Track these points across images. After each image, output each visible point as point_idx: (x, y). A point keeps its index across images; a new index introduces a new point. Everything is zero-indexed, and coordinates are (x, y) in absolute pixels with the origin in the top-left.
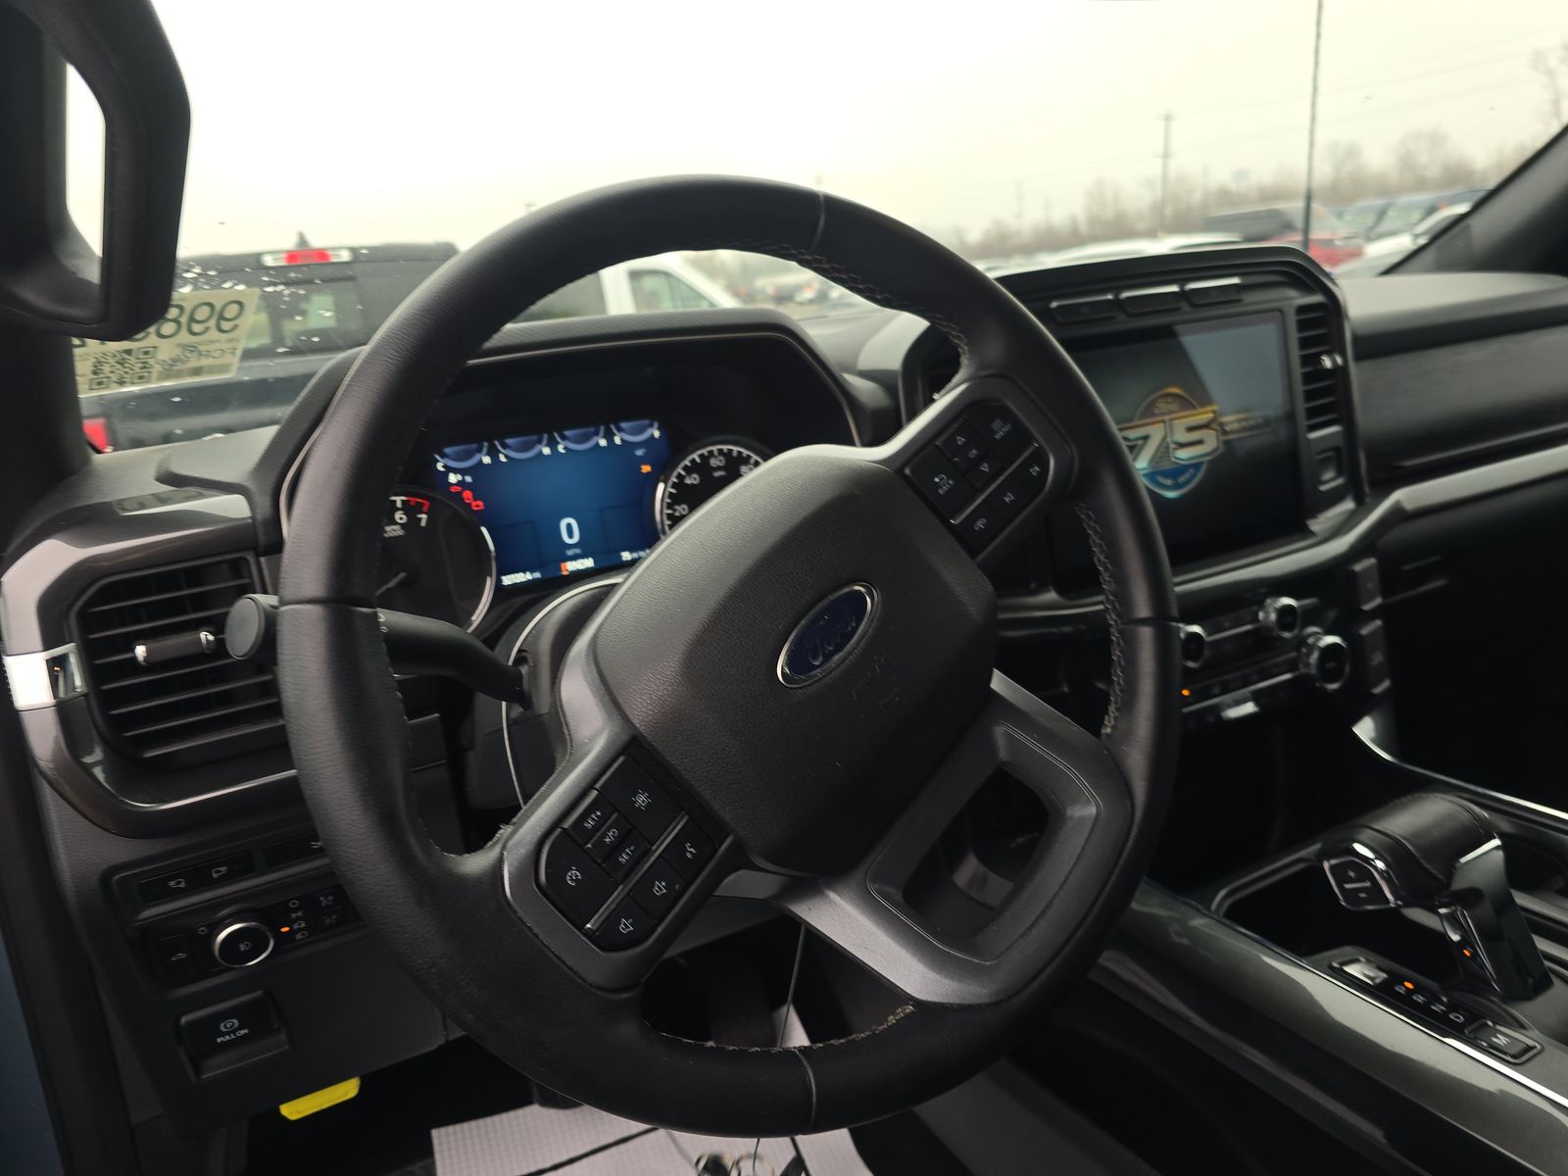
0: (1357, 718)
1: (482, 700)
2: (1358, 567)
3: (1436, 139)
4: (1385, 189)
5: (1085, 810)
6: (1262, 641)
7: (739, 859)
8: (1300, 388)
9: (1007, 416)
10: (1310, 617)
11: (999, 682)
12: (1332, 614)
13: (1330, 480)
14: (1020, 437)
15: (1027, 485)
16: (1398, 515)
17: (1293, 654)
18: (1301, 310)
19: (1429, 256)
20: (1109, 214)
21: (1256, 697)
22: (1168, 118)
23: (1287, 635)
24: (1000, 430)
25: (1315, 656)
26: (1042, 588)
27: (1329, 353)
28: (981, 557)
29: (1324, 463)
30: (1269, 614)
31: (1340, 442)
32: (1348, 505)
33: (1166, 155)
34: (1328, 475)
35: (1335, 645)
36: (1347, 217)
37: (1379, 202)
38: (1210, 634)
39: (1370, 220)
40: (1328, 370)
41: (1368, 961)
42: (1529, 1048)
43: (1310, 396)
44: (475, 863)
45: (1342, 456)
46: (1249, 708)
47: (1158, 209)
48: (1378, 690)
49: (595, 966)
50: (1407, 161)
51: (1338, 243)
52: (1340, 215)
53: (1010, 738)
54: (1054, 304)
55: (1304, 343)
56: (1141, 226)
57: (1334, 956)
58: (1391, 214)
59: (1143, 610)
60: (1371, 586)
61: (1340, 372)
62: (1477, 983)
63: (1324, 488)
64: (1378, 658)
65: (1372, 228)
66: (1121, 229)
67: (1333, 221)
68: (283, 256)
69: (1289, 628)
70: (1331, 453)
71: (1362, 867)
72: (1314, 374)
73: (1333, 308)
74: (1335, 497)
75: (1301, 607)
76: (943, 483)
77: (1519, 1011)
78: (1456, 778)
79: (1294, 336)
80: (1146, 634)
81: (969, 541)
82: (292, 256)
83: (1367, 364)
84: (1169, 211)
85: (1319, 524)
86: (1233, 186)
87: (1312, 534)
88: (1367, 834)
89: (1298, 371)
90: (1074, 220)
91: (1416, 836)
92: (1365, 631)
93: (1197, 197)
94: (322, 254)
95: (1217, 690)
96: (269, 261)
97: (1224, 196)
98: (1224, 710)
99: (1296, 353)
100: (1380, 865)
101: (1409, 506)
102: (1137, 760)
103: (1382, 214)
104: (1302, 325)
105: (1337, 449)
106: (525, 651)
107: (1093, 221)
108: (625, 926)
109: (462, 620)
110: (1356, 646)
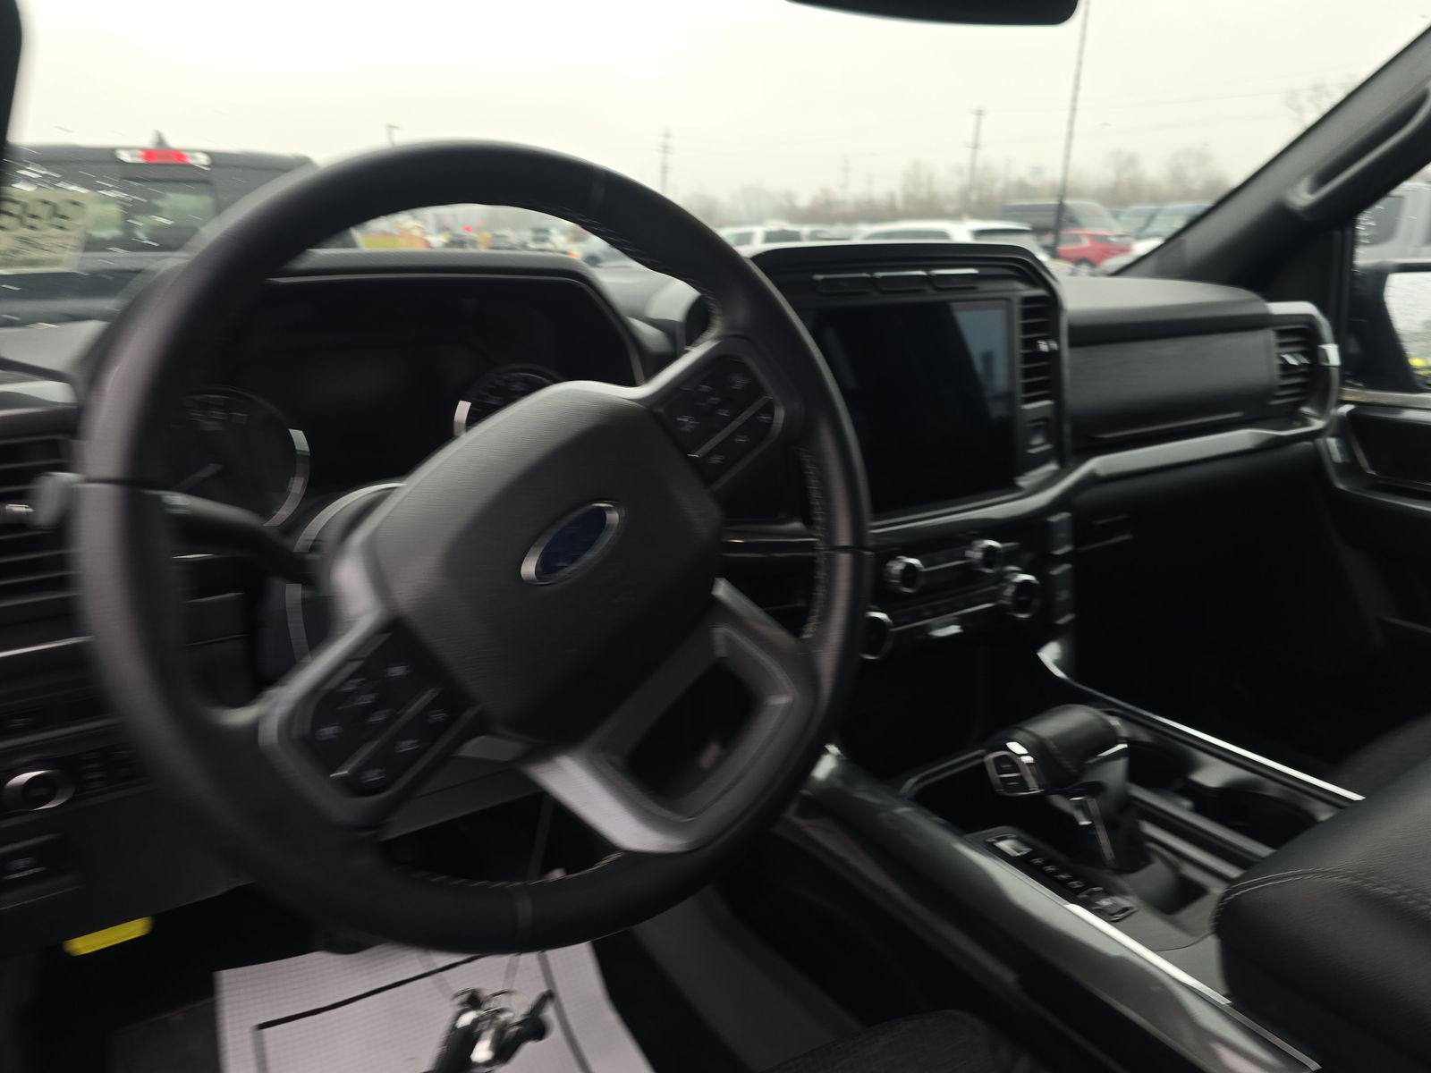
0: (1043, 643)
1: (277, 582)
2: (1054, 519)
3: (1203, 158)
4: (1158, 197)
5: (782, 700)
6: (969, 574)
7: (481, 726)
8: (1019, 366)
9: (745, 371)
10: (1009, 557)
11: (722, 590)
12: (1028, 556)
13: (1039, 444)
14: (755, 390)
15: (758, 429)
16: (1093, 480)
17: (993, 588)
18: (1027, 300)
19: (1150, 263)
20: (922, 194)
21: (960, 621)
22: (980, 113)
23: (988, 571)
24: (739, 382)
25: (1009, 591)
26: (789, 520)
27: (1044, 339)
28: (717, 486)
29: (1036, 430)
30: (975, 554)
31: (1048, 414)
32: (1052, 467)
33: (976, 146)
34: (1038, 440)
35: (1027, 582)
36: (1123, 218)
37: (1151, 207)
38: (926, 567)
39: (1140, 222)
40: (1045, 353)
41: (1017, 839)
42: (1126, 909)
43: (1027, 373)
44: (240, 717)
45: (1049, 426)
46: (954, 629)
47: (964, 194)
48: (1062, 621)
49: (344, 809)
50: (1177, 175)
51: (1114, 240)
52: (1116, 216)
53: (729, 640)
54: (819, 277)
55: (1027, 329)
56: (949, 208)
57: (988, 834)
58: (1160, 218)
59: (844, 538)
60: (1063, 535)
61: (1054, 355)
62: (1096, 858)
63: (1033, 451)
64: (1064, 595)
65: (1142, 229)
66: (931, 209)
67: (1110, 221)
68: (141, 153)
69: (989, 566)
70: (1041, 423)
71: (1011, 762)
72: (1032, 356)
73: (1051, 302)
74: (1041, 460)
75: (1004, 548)
76: (687, 422)
77: (1122, 881)
78: (1117, 697)
79: (1018, 322)
80: (844, 559)
81: (705, 473)
82: (149, 154)
83: (1079, 350)
84: (974, 197)
85: (1025, 482)
86: (1030, 180)
87: (1018, 488)
88: (1021, 735)
89: (1019, 351)
90: (892, 196)
91: (1060, 739)
92: (1056, 572)
93: (999, 186)
94: (179, 154)
95: (927, 614)
96: (125, 157)
97: (1023, 188)
98: (931, 630)
99: (1019, 336)
100: (1029, 759)
101: (1102, 472)
102: (827, 661)
103: (1151, 218)
104: (1026, 314)
105: (1045, 419)
106: (320, 541)
107: (909, 199)
108: (373, 776)
109: (266, 511)
110: (1046, 584)
